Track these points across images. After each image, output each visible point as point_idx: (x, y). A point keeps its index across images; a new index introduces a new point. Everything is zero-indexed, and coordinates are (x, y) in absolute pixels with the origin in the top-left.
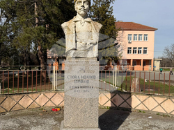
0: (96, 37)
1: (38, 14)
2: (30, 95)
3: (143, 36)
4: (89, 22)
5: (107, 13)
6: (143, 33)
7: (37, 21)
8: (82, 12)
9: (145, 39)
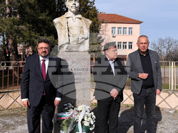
0: (87, 32)
1: (10, 3)
2: (10, 94)
3: (127, 30)
4: (80, 19)
5: (89, 4)
6: (128, 26)
7: (8, 11)
8: (73, 10)
9: (131, 33)
